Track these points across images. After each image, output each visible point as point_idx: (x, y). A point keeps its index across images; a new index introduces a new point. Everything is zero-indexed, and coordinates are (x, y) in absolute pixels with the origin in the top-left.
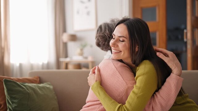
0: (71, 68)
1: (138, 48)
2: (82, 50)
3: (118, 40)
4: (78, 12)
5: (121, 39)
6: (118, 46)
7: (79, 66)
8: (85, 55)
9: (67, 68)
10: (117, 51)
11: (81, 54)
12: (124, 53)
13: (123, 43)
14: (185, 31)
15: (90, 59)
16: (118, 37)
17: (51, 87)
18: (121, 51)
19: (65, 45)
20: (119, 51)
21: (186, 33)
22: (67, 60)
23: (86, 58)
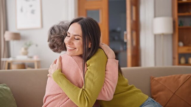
0: (14, 68)
1: (91, 45)
2: (26, 49)
3: (73, 38)
4: (22, 10)
5: (76, 37)
6: (73, 44)
7: (23, 66)
8: (30, 54)
9: (9, 68)
10: (72, 49)
11: (26, 54)
12: (79, 50)
13: (78, 41)
14: (125, 33)
15: (35, 58)
16: (73, 36)
17: (9, 89)
18: (76, 48)
19: (7, 43)
20: (74, 49)
21: (126, 35)
22: (10, 60)
23: (31, 57)
